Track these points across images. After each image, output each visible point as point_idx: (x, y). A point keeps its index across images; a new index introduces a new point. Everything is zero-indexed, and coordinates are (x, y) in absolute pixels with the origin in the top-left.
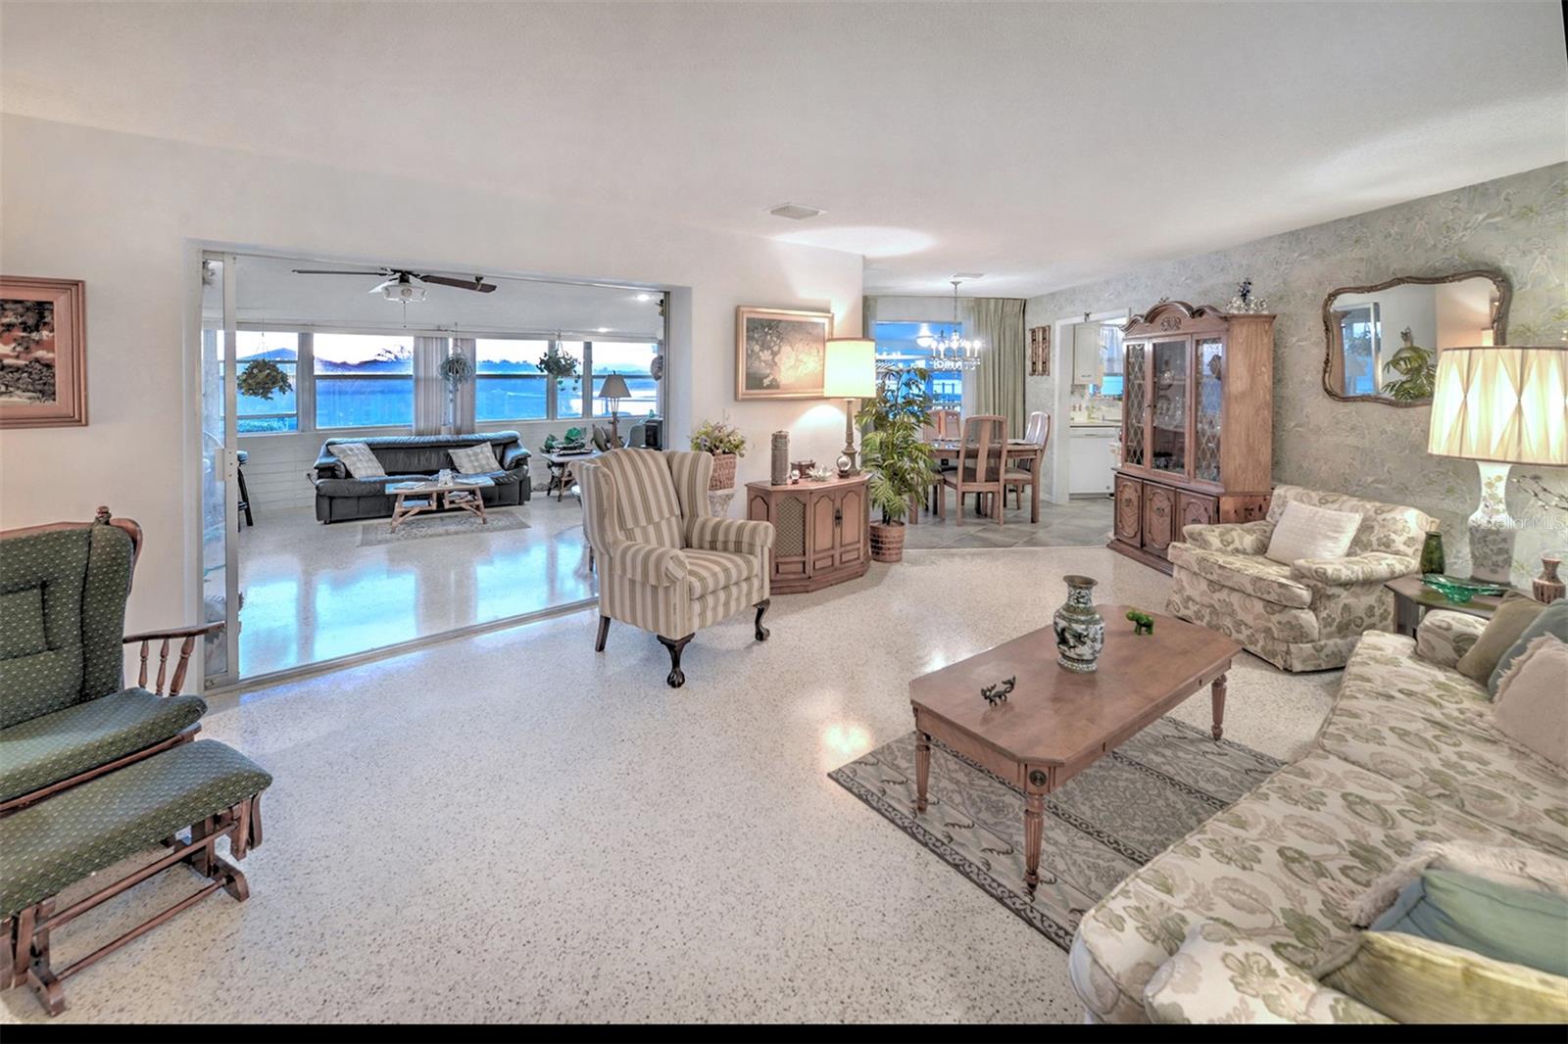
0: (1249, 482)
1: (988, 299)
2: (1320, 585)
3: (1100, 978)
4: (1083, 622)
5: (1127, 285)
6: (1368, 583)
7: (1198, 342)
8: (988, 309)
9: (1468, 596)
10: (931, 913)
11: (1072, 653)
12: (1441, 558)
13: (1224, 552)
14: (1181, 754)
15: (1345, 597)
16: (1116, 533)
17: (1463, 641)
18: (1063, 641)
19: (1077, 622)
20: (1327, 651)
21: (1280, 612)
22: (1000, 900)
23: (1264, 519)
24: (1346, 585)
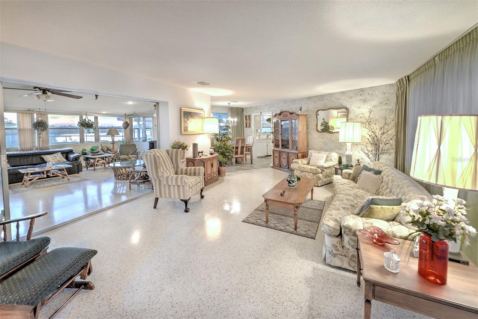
0: (303, 150)
1: (234, 108)
2: (322, 169)
3: (330, 228)
4: (293, 178)
5: (271, 106)
6: (329, 167)
7: (291, 120)
8: (234, 110)
9: (347, 167)
10: (280, 238)
11: (291, 185)
12: (341, 161)
13: (302, 165)
14: (308, 203)
15: (326, 170)
16: (273, 164)
17: (350, 174)
18: (289, 183)
19: (292, 178)
20: (324, 181)
21: (316, 175)
22: (291, 233)
23: (307, 157)
24: (326, 168)
